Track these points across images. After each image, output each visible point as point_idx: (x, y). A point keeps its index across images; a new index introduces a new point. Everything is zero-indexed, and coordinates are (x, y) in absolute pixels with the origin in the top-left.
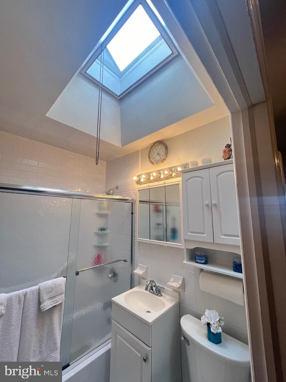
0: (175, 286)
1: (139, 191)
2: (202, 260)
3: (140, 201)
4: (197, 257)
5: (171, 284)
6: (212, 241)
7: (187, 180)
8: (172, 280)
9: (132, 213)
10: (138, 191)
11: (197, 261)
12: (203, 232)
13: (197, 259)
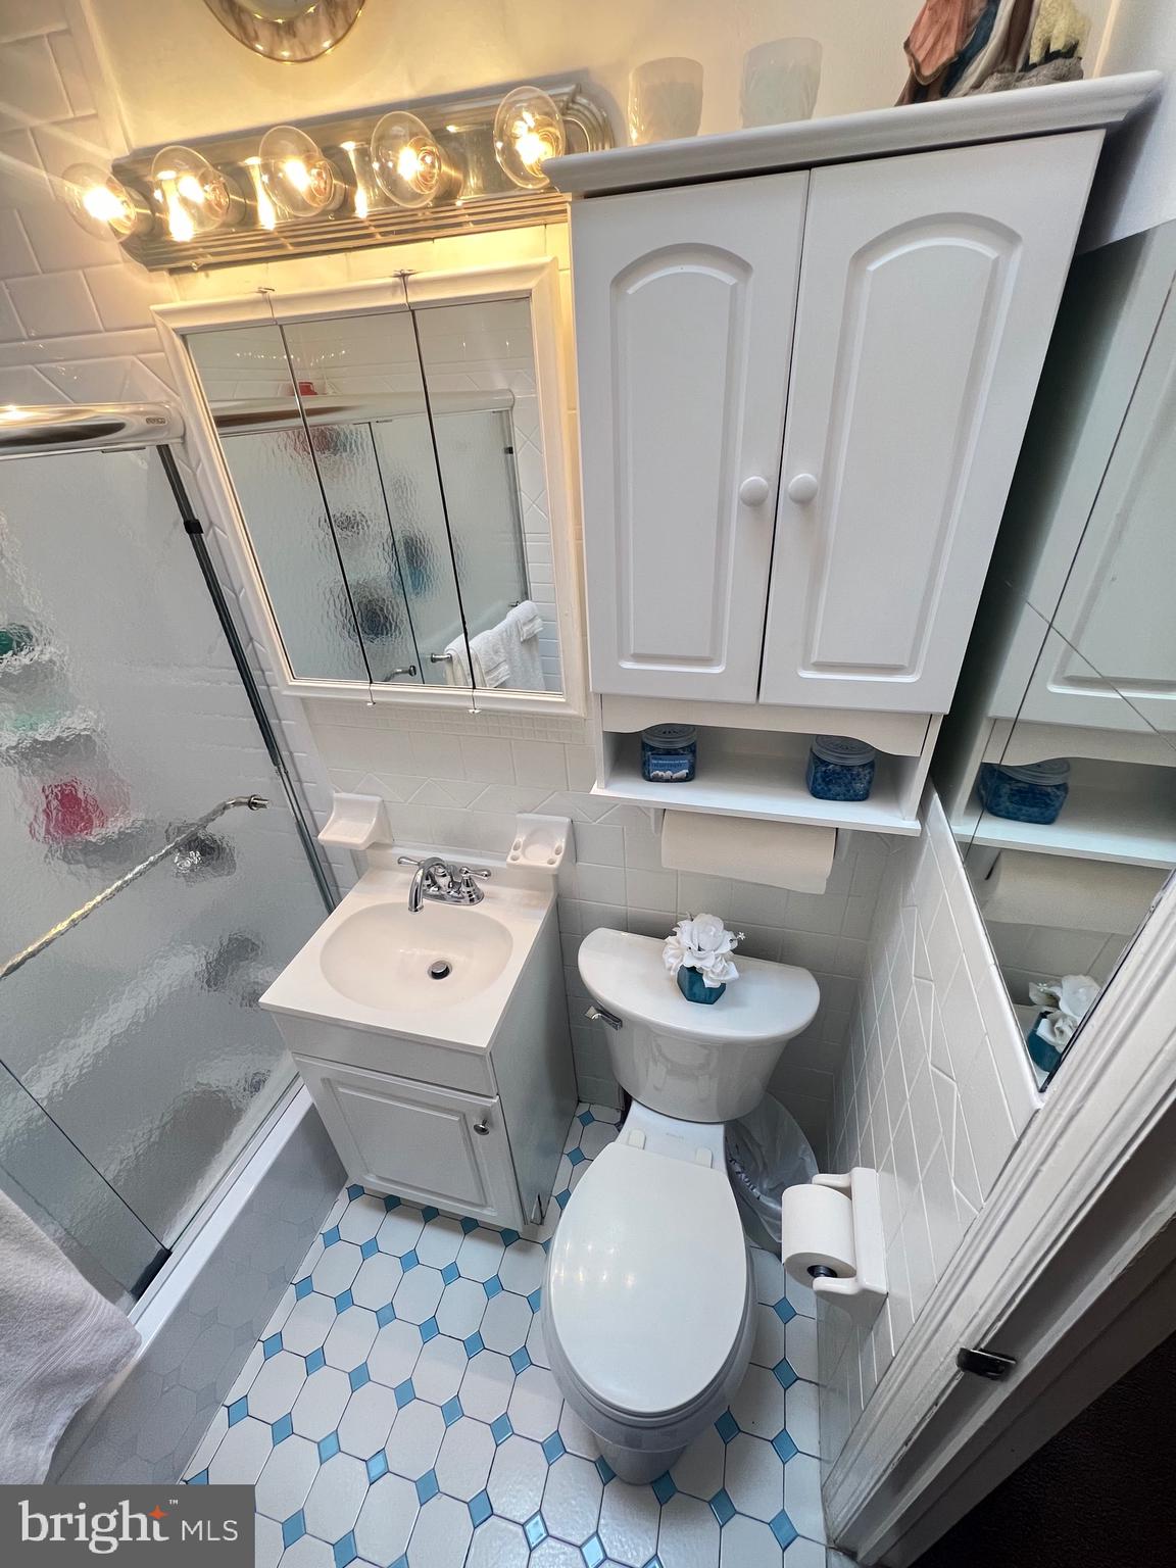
0: (544, 864)
1: (183, 338)
2: (676, 768)
3: (223, 421)
4: (656, 759)
5: (522, 861)
6: (749, 696)
7: (622, 279)
8: (520, 839)
9: (193, 527)
10: (178, 342)
11: (652, 775)
12: (706, 653)
13: (656, 765)
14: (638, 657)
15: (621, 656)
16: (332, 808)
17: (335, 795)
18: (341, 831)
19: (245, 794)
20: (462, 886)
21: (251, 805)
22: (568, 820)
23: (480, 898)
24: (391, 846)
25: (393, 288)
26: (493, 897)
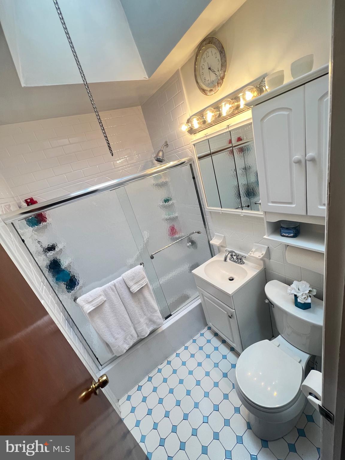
0: (257, 257)
1: (194, 145)
2: (289, 233)
3: (200, 158)
4: (283, 230)
5: (252, 255)
6: (304, 213)
7: (262, 119)
8: (254, 250)
9: (194, 178)
10: (193, 146)
11: (282, 234)
12: (290, 201)
13: (283, 232)
14: (273, 202)
15: (268, 202)
16: (214, 236)
17: (215, 233)
18: (215, 242)
19: (197, 231)
20: (239, 260)
21: (198, 233)
22: (267, 247)
23: (244, 263)
24: (225, 247)
25: (226, 128)
26: (247, 264)
